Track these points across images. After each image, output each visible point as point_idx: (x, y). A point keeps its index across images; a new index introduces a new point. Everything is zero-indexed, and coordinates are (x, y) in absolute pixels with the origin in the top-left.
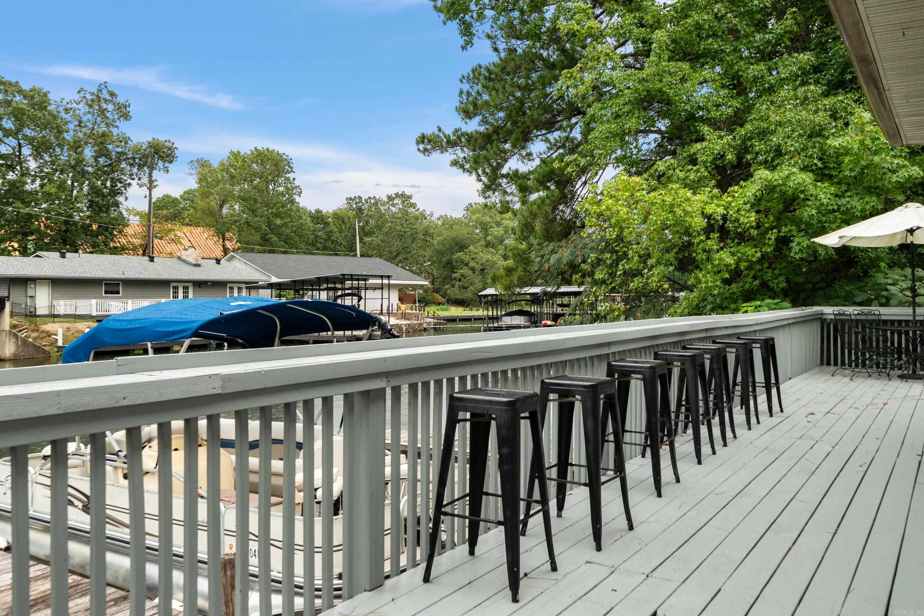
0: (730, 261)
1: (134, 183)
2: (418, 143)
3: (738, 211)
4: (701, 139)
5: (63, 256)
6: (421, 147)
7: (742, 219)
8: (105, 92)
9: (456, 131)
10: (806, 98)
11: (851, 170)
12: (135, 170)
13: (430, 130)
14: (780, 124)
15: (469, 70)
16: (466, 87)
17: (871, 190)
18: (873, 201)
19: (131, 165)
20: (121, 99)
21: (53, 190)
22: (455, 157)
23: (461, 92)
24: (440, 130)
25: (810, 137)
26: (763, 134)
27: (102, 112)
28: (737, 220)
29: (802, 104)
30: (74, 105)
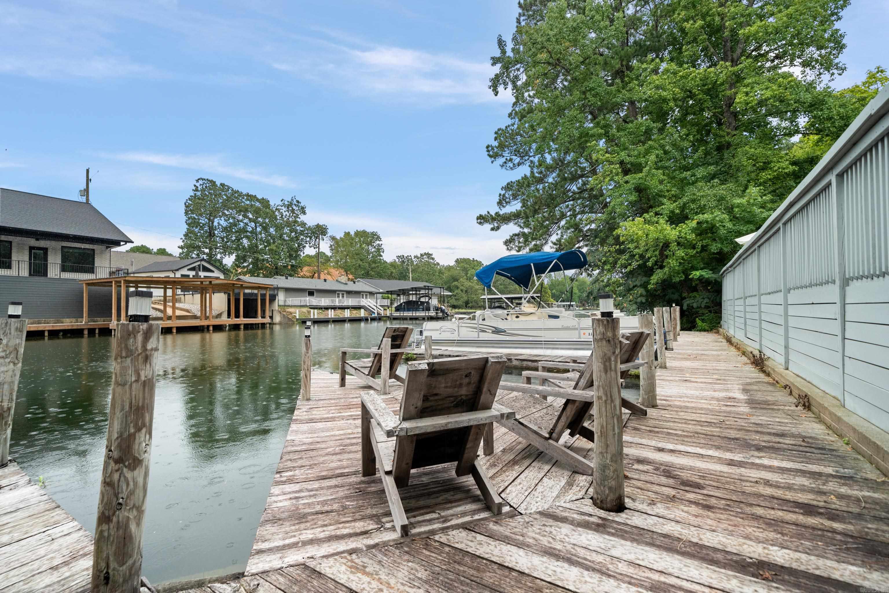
0: (683, 254)
1: (307, 245)
2: (477, 219)
3: (686, 234)
4: (663, 204)
5: (287, 278)
6: (479, 221)
7: (688, 237)
8: (295, 201)
9: (497, 213)
10: (713, 186)
11: (740, 214)
12: (308, 239)
13: (484, 213)
14: (703, 196)
15: (506, 184)
16: (503, 192)
17: (749, 222)
18: (752, 227)
19: (306, 237)
20: (302, 204)
21: (275, 248)
22: (492, 226)
23: (500, 195)
24: (488, 213)
25: (718, 201)
26: (693, 201)
27: (293, 211)
28: (686, 237)
29: (711, 188)
30: (280, 207)
